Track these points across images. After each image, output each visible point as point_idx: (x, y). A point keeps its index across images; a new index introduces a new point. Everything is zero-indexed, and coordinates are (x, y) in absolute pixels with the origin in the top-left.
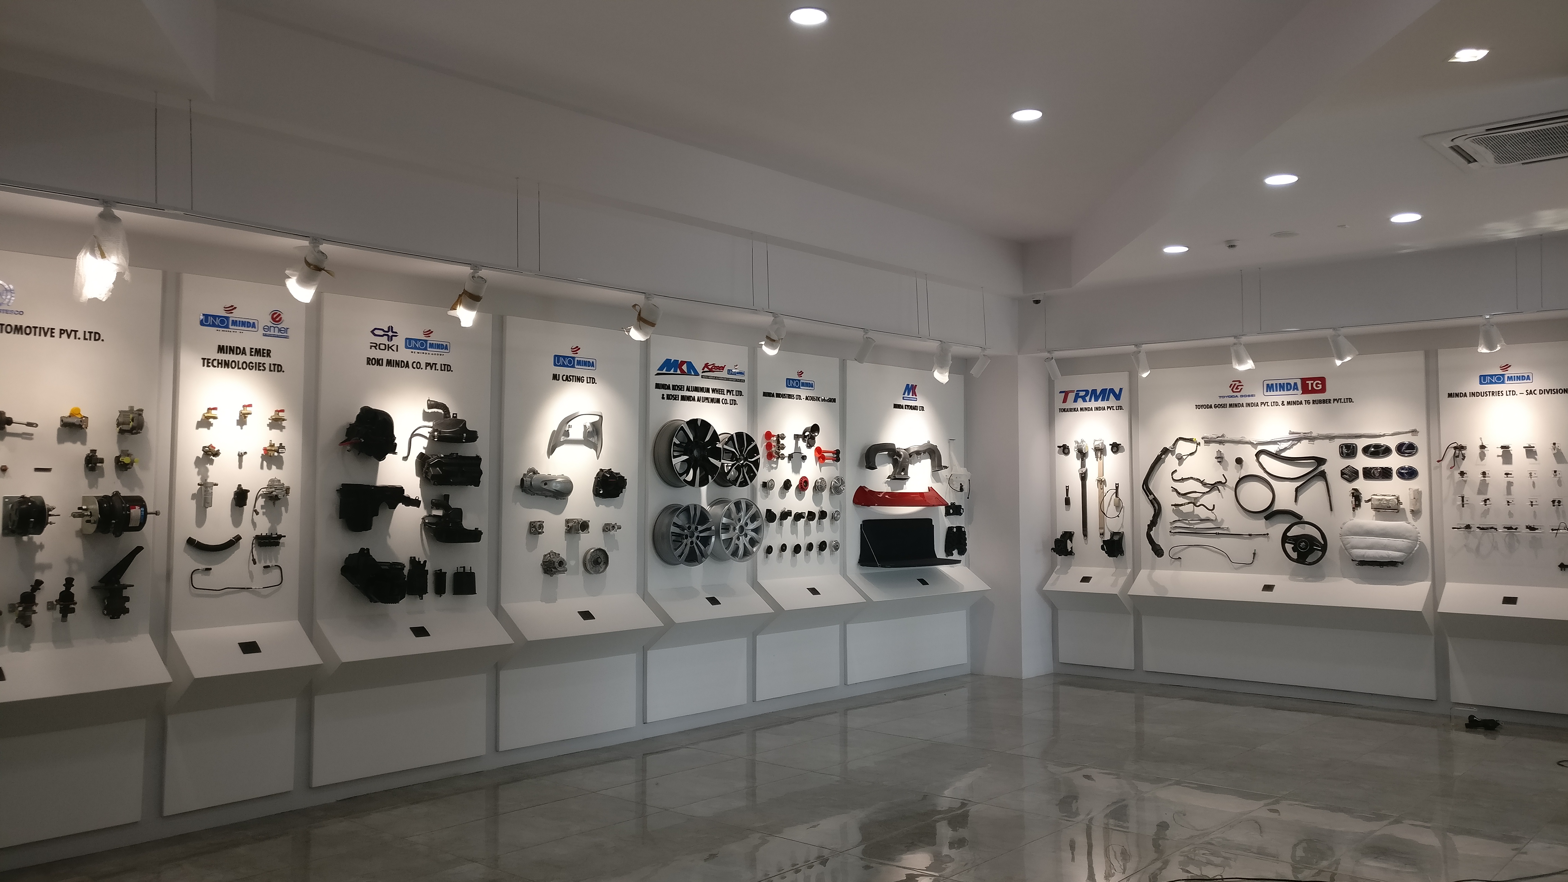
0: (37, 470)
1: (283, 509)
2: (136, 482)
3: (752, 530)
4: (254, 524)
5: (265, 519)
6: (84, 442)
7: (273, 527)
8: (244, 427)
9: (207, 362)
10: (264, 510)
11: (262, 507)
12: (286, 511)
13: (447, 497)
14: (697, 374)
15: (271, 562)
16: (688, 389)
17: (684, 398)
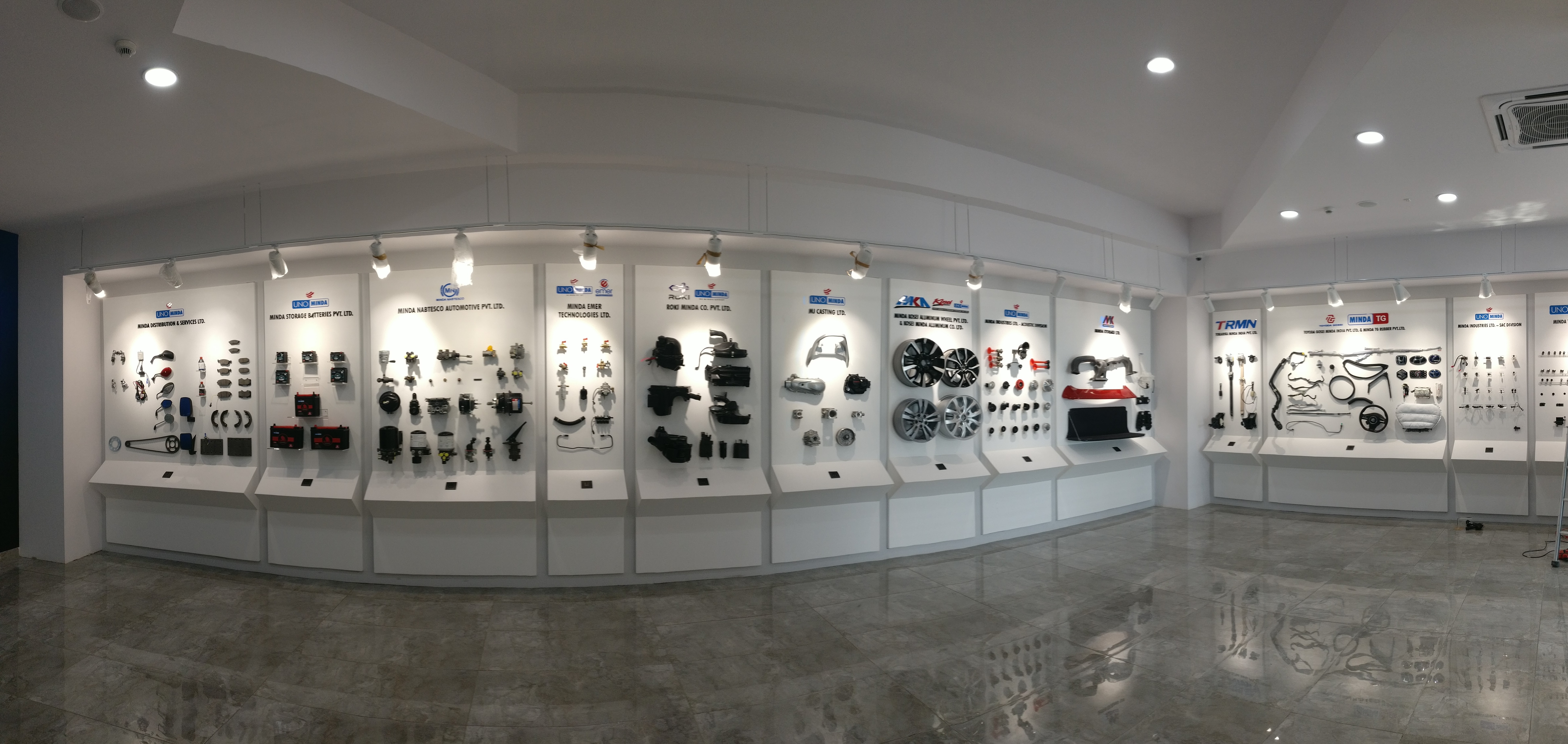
0: (475, 380)
1: (612, 401)
2: (523, 386)
3: (973, 418)
4: (594, 410)
5: (601, 407)
6: (497, 364)
7: (606, 412)
8: (585, 352)
9: (562, 314)
10: (600, 402)
11: (599, 400)
12: (615, 402)
13: (726, 394)
14: (928, 307)
15: (605, 433)
16: (921, 318)
17: (917, 324)
